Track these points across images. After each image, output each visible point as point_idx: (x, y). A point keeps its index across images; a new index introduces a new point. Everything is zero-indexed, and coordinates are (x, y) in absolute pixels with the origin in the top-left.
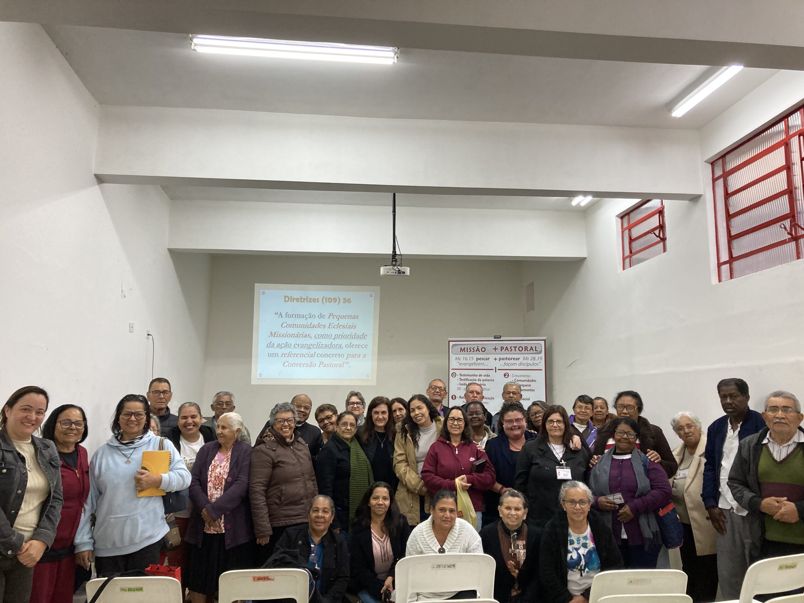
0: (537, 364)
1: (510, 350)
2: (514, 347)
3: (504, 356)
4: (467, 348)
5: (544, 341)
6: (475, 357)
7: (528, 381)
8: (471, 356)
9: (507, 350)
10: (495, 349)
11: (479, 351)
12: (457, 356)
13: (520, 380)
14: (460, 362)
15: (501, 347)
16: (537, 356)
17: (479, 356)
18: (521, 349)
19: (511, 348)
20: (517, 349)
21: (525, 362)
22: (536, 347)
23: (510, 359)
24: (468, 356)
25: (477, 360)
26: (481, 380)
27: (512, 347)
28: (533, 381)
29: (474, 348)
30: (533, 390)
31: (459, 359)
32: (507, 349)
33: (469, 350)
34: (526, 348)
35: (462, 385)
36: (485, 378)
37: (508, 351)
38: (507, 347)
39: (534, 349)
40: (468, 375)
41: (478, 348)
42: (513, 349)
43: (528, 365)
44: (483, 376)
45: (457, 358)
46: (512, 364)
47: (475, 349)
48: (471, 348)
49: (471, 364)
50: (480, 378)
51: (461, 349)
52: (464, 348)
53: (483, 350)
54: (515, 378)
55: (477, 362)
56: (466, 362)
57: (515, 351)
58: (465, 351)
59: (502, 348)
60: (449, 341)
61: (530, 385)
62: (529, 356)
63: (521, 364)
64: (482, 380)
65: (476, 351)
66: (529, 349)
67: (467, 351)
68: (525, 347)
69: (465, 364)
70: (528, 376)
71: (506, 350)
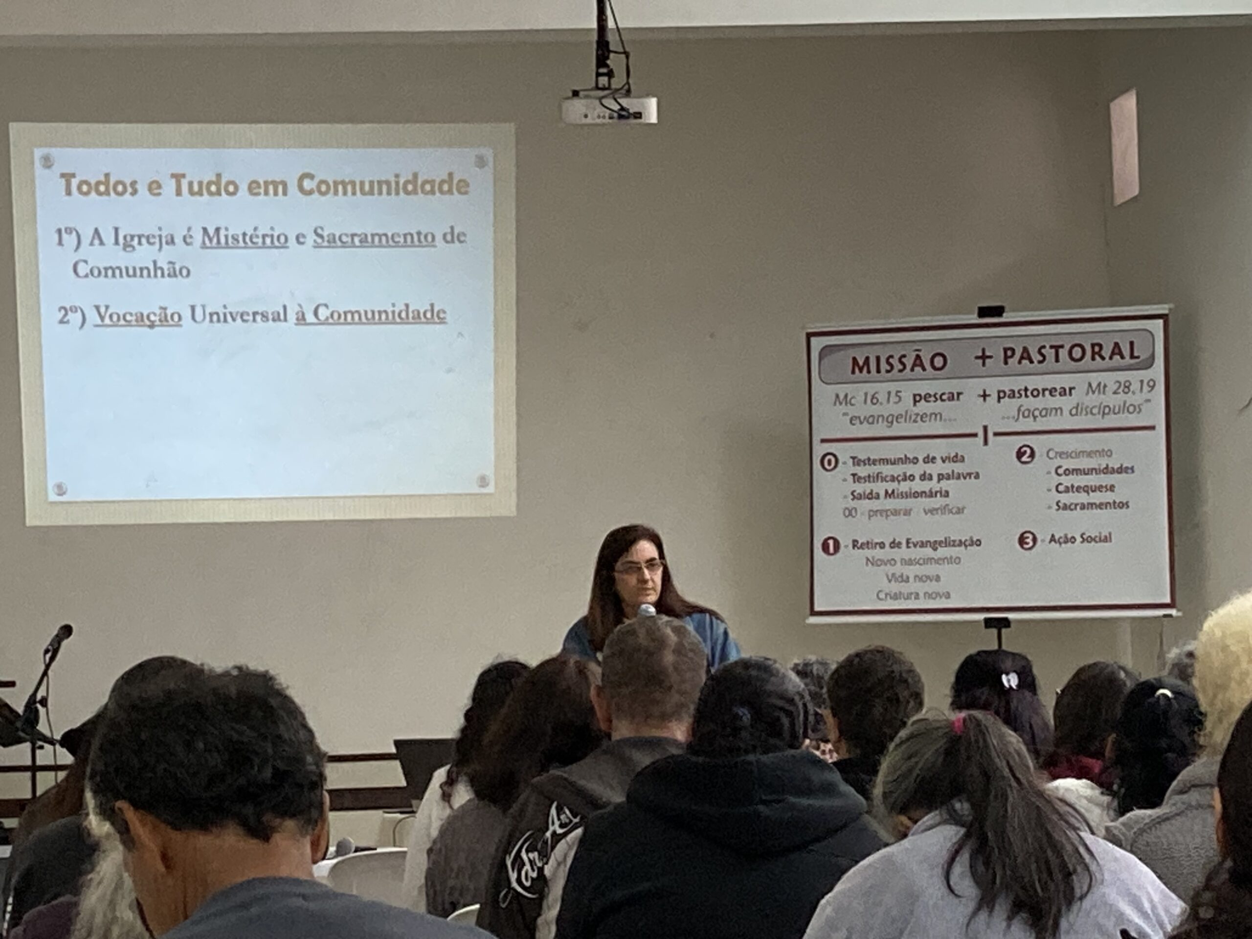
0: (1137, 409)
1: (1036, 357)
2: (1052, 347)
3: (1018, 383)
4: (878, 359)
5: (1160, 322)
6: (908, 389)
7: (1107, 470)
8: (893, 387)
9: (1025, 362)
10: (984, 357)
11: (924, 369)
12: (842, 389)
13: (1077, 471)
14: (852, 411)
15: (1006, 350)
16: (1134, 377)
17: (924, 387)
18: (1077, 353)
19: (1040, 352)
20: (1064, 353)
21: (1093, 400)
22: (1132, 343)
23: (1036, 393)
24: (882, 388)
25: (915, 402)
26: (931, 478)
27: (1044, 347)
28: (1121, 470)
29: (904, 356)
30: (1124, 505)
31: (847, 400)
32: (1026, 355)
33: (884, 366)
34: (1097, 350)
35: (860, 497)
36: (947, 468)
37: (1032, 362)
38: (1025, 350)
39: (1126, 352)
40: (885, 461)
41: (918, 357)
42: (1050, 353)
43: (1105, 410)
44: (939, 461)
45: (842, 397)
46: (1047, 412)
47: (909, 362)
48: (892, 357)
49: (891, 420)
50: (930, 468)
51: (854, 359)
52: (867, 359)
53: (939, 362)
54: (1058, 462)
55: (916, 410)
56: (875, 410)
57: (1057, 360)
58: (869, 372)
59: (1007, 354)
60: (809, 336)
61: (1112, 488)
62: (1109, 379)
63: (1077, 410)
64: (935, 478)
65: (912, 370)
66: (1106, 353)
67: (878, 371)
68: (1093, 346)
69: (871, 420)
70: (1102, 453)
71: (1022, 358)
